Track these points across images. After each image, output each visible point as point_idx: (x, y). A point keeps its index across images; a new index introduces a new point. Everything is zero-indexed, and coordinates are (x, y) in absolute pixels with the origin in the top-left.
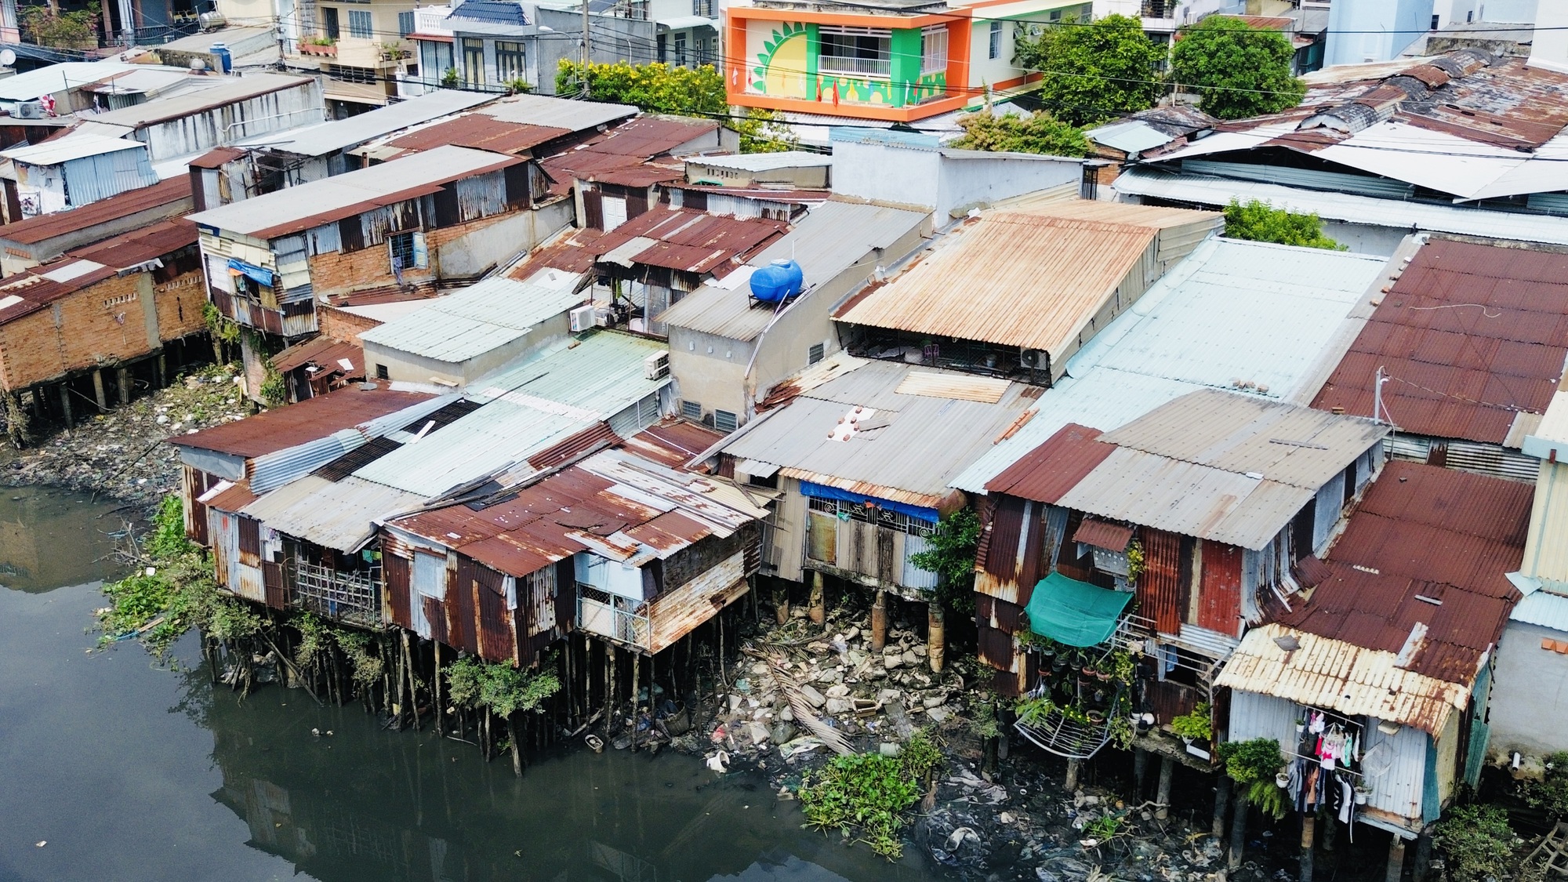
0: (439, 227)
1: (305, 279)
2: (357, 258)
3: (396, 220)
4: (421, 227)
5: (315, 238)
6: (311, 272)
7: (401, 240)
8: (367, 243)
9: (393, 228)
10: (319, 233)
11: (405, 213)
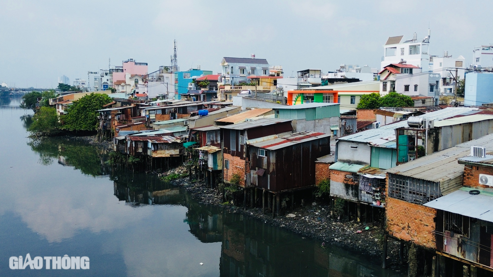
0: (183, 114)
1: (154, 118)
2: (164, 116)
3: (172, 111)
4: (177, 113)
5: (157, 111)
6: (155, 117)
7: (173, 114)
8: (166, 114)
9: (172, 112)
10: (157, 110)
11: (174, 110)
